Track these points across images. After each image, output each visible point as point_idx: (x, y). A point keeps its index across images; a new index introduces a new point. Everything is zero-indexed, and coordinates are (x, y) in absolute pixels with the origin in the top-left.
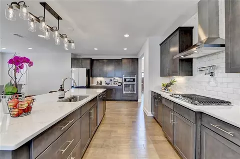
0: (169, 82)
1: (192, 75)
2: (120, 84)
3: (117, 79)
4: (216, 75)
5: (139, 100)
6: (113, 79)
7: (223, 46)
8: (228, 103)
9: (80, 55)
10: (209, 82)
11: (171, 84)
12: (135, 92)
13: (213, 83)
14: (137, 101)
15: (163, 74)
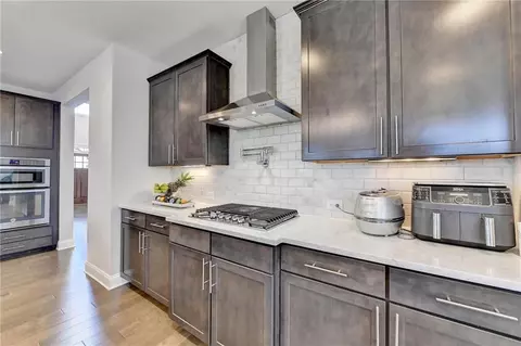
0: (174, 180)
1: (227, 163)
4: (271, 165)
5: (61, 246)
8: (292, 214)
10: (260, 178)
11: (180, 184)
13: (266, 181)
14: (53, 248)
15: (156, 158)
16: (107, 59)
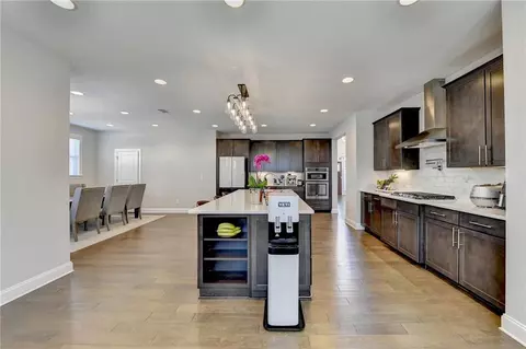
0: (387, 178)
1: (418, 168)
2: (300, 183)
3: (293, 174)
4: (443, 170)
5: (333, 211)
6: (286, 175)
7: (444, 140)
8: (453, 198)
9: (227, 133)
10: (437, 178)
11: (391, 181)
12: (327, 197)
13: (442, 179)
14: (329, 211)
15: (377, 167)
16: (354, 119)
